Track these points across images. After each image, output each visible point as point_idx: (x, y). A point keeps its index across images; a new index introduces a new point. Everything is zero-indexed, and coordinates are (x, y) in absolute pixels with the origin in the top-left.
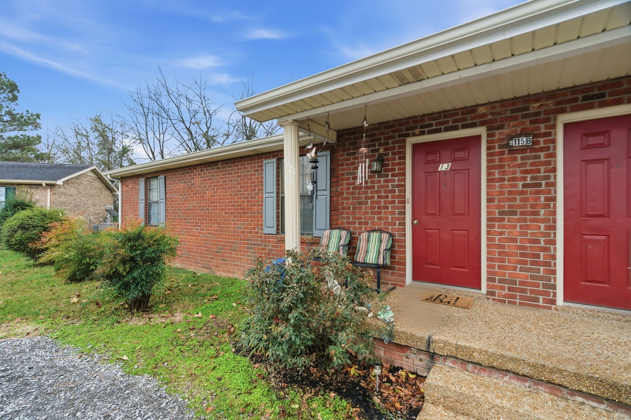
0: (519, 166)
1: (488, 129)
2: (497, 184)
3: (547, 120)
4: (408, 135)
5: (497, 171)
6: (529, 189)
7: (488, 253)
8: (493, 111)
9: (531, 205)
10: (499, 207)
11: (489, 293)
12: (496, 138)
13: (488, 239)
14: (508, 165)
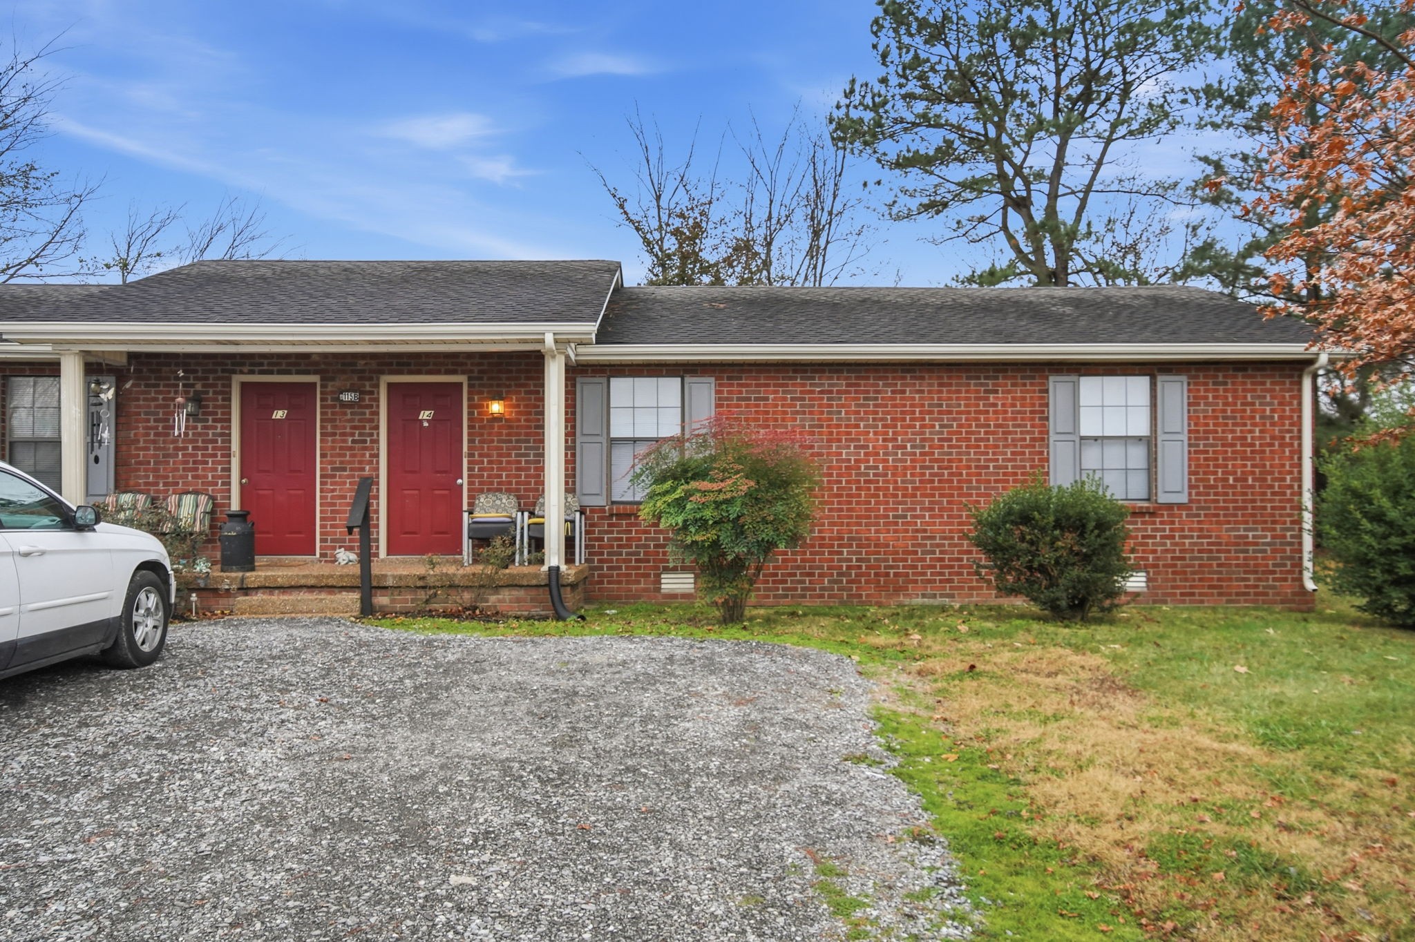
0: (349, 421)
1: (322, 380)
2: (330, 439)
3: (371, 379)
4: (234, 372)
5: (330, 425)
6: (357, 445)
7: (322, 512)
8: (326, 361)
9: (359, 461)
10: (331, 463)
11: (322, 555)
12: (329, 390)
13: (322, 498)
14: (340, 419)
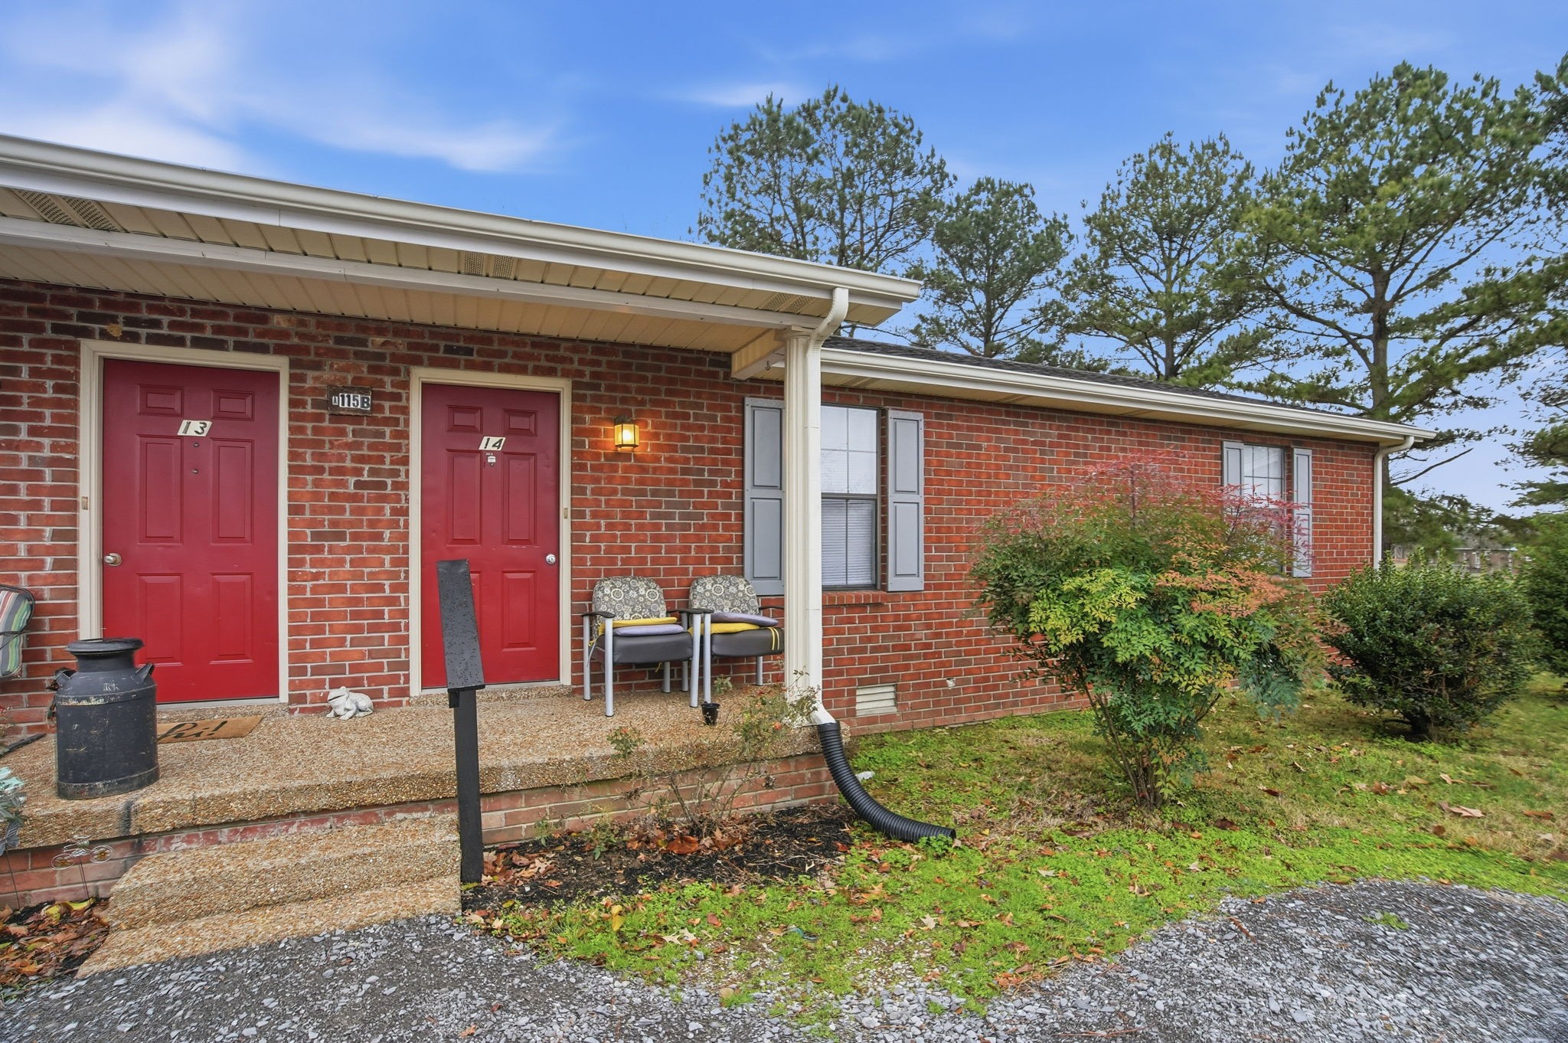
0: (349, 446)
1: (293, 364)
2: (309, 478)
4: (88, 334)
5: (309, 452)
6: (366, 492)
7: (292, 617)
8: (301, 329)
9: (369, 520)
10: (311, 523)
11: (293, 699)
12: (307, 386)
13: (292, 590)
14: (331, 442)
